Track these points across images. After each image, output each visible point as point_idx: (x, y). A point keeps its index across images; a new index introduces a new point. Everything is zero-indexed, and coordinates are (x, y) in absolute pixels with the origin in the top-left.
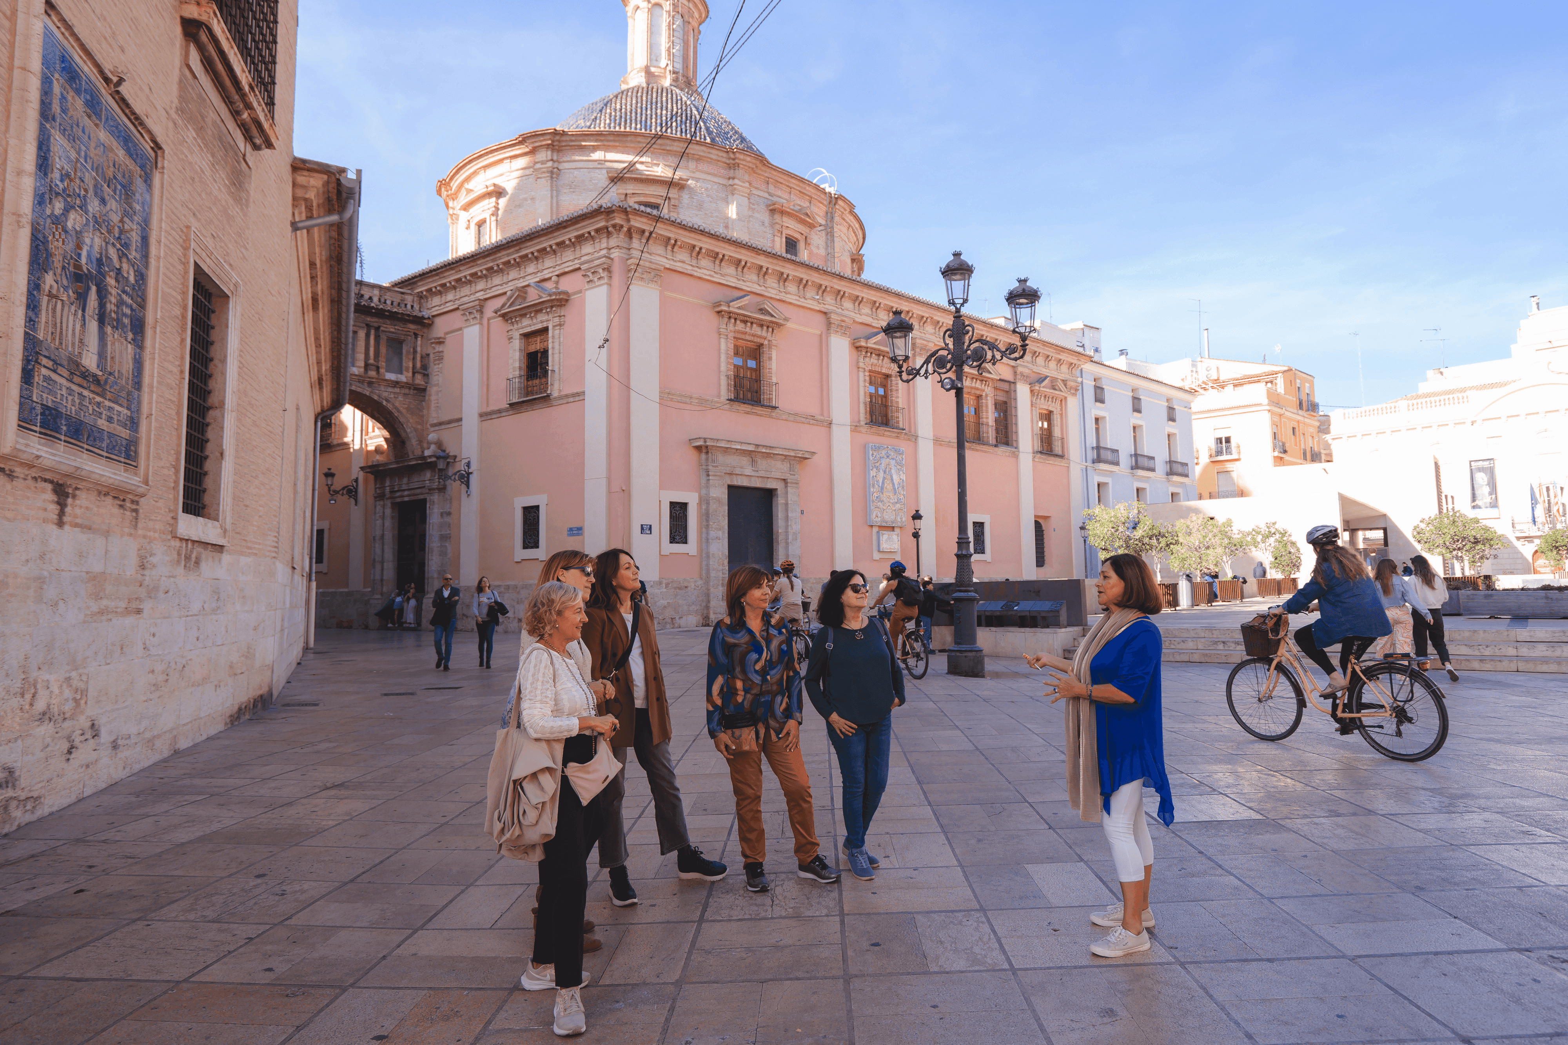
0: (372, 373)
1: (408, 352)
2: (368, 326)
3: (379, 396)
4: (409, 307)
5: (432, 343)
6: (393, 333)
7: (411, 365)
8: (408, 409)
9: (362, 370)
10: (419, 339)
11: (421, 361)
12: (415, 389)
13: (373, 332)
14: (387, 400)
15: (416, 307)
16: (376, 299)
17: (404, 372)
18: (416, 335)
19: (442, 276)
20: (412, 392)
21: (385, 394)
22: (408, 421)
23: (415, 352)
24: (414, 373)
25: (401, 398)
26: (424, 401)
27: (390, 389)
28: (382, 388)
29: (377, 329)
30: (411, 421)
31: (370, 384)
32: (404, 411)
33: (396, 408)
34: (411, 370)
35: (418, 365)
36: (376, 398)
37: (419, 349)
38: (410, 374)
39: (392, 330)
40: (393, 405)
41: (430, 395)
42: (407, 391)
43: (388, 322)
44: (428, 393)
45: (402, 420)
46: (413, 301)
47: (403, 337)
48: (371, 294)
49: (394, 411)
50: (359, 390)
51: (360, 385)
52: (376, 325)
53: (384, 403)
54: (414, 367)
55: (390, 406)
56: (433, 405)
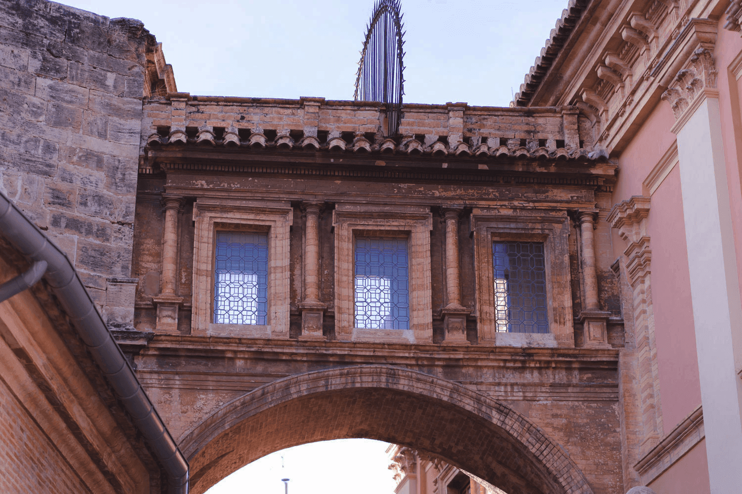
0: (457, 337)
1: (558, 267)
2: (438, 212)
3: (478, 400)
4: (551, 146)
5: (618, 225)
6: (507, 219)
7: (568, 303)
8: (569, 430)
9: (429, 332)
10: (586, 226)
11: (600, 290)
12: (586, 367)
13: (451, 225)
14: (502, 409)
15: (572, 142)
16: (454, 139)
17: (553, 326)
18: (576, 217)
19: (604, 16)
20: (576, 377)
21: (497, 393)
22: (572, 465)
23: (576, 262)
24: (578, 325)
25: (544, 400)
26: (615, 400)
27: (511, 377)
28: (488, 376)
29: (463, 215)
30: (581, 464)
31: (452, 367)
32: (557, 437)
33: (530, 429)
34: (569, 317)
35: (590, 298)
36: (469, 405)
37: (587, 254)
38: (568, 329)
39: (505, 212)
40: (522, 421)
41: (630, 379)
42: (561, 376)
43: (492, 192)
44: (622, 371)
45: (552, 463)
46: (561, 131)
47: (538, 228)
48: (442, 131)
49: (526, 439)
50: (419, 388)
51: (424, 374)
52: (458, 204)
53: (496, 418)
54: (577, 306)
55: (512, 426)
56: (641, 406)
